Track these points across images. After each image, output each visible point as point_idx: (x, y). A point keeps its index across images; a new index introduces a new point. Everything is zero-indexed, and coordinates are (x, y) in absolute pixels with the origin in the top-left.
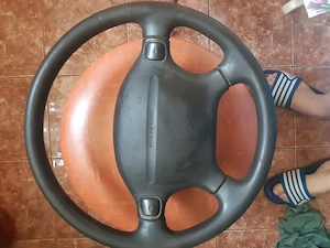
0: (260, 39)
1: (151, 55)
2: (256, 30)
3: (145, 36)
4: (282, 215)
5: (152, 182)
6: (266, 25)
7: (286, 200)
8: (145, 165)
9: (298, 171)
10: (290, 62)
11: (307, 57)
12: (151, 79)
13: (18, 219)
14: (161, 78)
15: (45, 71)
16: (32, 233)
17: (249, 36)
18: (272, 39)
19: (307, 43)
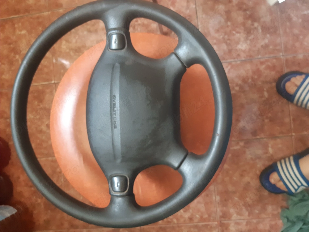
0: (248, 32)
1: (114, 46)
2: (244, 24)
3: (107, 29)
4: (284, 204)
5: (119, 161)
6: (253, 17)
7: (283, 188)
8: (111, 145)
9: (292, 158)
10: (279, 51)
11: (297, 44)
12: (113, 67)
13: (35, 212)
14: (122, 65)
15: (24, 67)
16: (47, 224)
17: (237, 30)
18: (260, 31)
19: (296, 31)
